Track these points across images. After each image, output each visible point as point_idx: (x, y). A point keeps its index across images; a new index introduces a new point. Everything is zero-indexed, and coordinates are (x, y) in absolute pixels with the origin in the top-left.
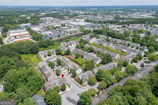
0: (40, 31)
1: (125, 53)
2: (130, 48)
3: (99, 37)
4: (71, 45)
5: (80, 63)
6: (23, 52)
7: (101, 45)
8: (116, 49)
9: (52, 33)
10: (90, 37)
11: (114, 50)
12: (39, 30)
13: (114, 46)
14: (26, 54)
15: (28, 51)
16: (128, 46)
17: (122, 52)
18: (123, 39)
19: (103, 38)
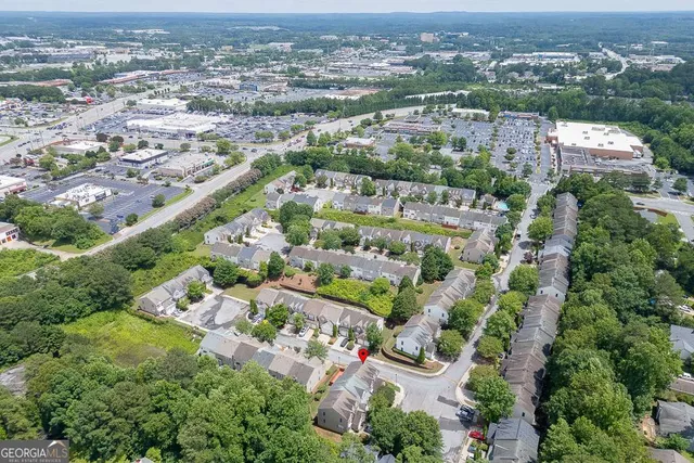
0: (22, 191)
1: (455, 228)
2: (452, 207)
3: (328, 182)
4: (248, 235)
5: (354, 297)
6: (56, 315)
7: (361, 213)
8: (419, 219)
9: (108, 193)
10: (293, 187)
11: (415, 223)
12: (15, 187)
13: (413, 212)
14: (73, 319)
15: (81, 305)
16: (445, 202)
17: (444, 226)
18: (414, 180)
19: (344, 182)
